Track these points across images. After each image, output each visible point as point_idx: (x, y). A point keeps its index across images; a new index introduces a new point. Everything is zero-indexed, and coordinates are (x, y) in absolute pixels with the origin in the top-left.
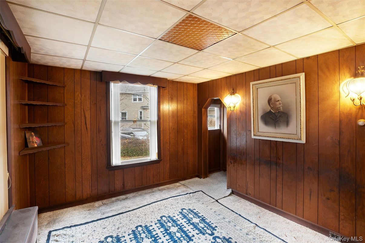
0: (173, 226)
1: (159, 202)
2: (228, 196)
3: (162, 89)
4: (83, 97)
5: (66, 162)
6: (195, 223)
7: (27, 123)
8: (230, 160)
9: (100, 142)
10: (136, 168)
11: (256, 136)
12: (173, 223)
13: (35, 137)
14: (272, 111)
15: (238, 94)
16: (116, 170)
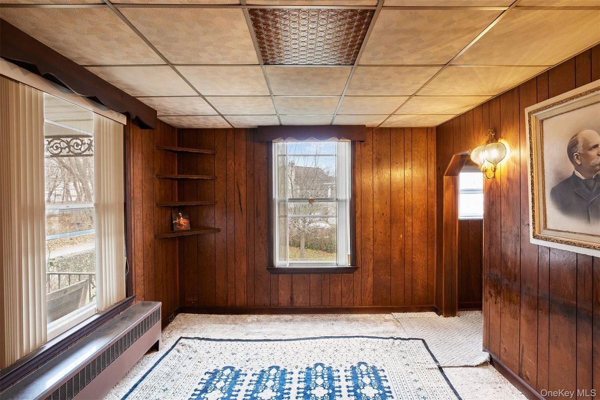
0: (323, 386)
1: (332, 339)
2: (477, 366)
3: (359, 146)
4: (237, 165)
5: (216, 254)
6: (364, 395)
7: (177, 200)
8: (488, 287)
9: (259, 230)
10: (312, 275)
11: (538, 238)
12: (326, 382)
13: (182, 218)
14: (578, 174)
15: (505, 138)
16: (280, 273)
